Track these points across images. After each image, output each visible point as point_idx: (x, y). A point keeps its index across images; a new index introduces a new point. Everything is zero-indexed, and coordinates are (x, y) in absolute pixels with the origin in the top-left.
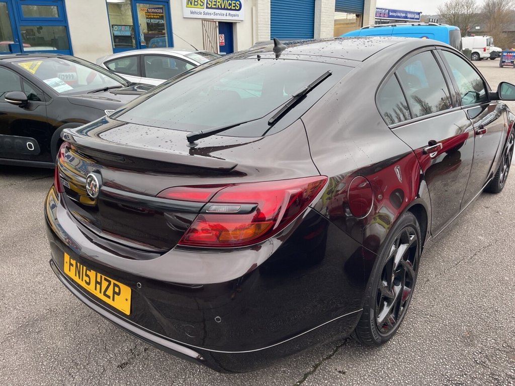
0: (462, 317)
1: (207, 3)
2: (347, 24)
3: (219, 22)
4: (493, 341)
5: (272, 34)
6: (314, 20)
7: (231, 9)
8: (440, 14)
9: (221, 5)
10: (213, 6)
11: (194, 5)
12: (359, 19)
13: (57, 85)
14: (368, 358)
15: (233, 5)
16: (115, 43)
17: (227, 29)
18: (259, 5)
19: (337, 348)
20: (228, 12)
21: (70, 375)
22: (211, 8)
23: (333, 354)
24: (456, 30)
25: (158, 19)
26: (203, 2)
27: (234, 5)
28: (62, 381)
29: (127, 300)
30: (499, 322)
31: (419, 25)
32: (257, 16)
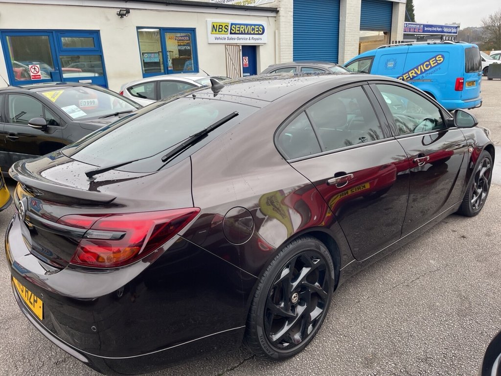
0: (373, 340)
1: (231, 29)
2: (375, 41)
3: (242, 46)
4: (393, 365)
5: (295, 54)
6: (338, 40)
7: (254, 34)
8: (483, 26)
9: (244, 30)
10: (237, 32)
11: (219, 31)
12: (386, 36)
13: (73, 111)
14: (267, 372)
15: (256, 29)
16: (145, 67)
17: (251, 52)
18: (281, 29)
19: (245, 360)
20: (251, 36)
21: (16, 366)
22: (235, 33)
23: (238, 366)
24: (473, 47)
25: (184, 45)
26: (227, 29)
27: (258, 29)
28: (7, 371)
29: (40, 307)
30: (407, 348)
31: (435, 43)
32: (279, 39)
